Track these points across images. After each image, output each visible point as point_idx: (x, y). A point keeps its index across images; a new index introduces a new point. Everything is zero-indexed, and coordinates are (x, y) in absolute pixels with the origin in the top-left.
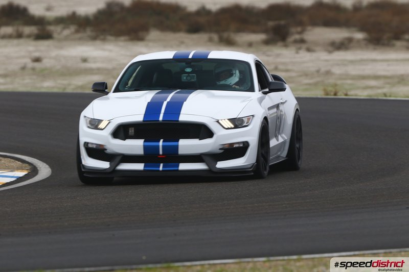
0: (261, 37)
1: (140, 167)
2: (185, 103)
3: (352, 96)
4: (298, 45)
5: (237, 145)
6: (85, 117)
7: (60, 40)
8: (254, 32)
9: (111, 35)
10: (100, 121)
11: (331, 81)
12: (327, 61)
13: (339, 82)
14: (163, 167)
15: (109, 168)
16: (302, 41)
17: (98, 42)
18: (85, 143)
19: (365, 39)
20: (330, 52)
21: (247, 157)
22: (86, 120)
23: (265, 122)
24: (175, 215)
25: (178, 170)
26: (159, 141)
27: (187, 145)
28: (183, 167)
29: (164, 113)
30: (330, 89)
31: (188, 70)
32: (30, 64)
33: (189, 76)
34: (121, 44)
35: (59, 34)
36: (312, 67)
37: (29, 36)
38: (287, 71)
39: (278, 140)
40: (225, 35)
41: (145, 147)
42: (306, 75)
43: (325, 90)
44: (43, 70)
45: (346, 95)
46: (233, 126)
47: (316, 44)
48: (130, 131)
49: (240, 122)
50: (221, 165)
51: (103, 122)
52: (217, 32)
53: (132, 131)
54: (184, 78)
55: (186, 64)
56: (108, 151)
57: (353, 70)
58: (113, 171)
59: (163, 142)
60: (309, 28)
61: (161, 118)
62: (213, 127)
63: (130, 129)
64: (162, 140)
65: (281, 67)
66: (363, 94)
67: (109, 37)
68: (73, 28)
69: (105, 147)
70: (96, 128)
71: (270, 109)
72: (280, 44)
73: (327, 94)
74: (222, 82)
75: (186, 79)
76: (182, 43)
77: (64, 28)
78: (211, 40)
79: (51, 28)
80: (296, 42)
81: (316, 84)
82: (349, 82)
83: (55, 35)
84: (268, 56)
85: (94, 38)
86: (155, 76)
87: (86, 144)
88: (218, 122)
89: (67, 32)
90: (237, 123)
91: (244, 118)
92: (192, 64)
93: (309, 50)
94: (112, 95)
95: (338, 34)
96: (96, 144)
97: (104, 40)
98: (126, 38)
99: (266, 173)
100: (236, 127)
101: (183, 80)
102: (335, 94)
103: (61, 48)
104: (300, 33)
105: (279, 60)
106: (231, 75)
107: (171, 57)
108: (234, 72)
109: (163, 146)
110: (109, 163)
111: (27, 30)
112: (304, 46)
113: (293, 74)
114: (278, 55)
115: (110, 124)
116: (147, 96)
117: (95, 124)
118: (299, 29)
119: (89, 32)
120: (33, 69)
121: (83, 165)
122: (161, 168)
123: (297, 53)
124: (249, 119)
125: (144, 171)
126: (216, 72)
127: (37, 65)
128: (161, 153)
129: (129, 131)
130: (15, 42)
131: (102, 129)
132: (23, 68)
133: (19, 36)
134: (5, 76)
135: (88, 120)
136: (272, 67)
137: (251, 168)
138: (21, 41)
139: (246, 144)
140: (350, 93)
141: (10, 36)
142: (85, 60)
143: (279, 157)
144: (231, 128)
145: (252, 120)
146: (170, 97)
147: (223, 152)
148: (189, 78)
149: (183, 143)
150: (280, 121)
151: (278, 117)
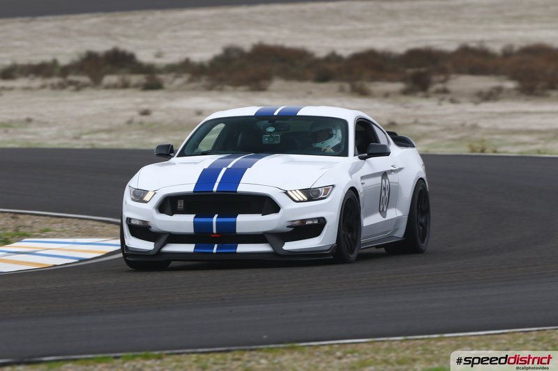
0: (399, 86)
1: (189, 248)
4: (441, 96)
5: (310, 222)
6: (130, 187)
7: (171, 90)
8: (391, 80)
9: (230, 84)
10: (146, 192)
11: (478, 136)
12: (473, 113)
13: (487, 137)
14: (217, 249)
15: (154, 249)
16: (445, 91)
17: (214, 93)
18: (127, 218)
19: (516, 89)
20: (477, 103)
21: (323, 237)
22: (131, 190)
23: (353, 194)
25: (235, 253)
26: (213, 217)
27: (246, 222)
28: (242, 248)
29: (220, 182)
30: (477, 145)
31: (271, 129)
32: (138, 118)
33: (272, 137)
34: (241, 94)
35: (170, 83)
36: (456, 120)
37: (136, 86)
38: (428, 124)
39: (384, 216)
40: (358, 84)
41: (196, 224)
42: (449, 129)
43: (470, 146)
44: (152, 124)
45: (495, 152)
46: (306, 198)
47: (461, 94)
48: (179, 205)
49: (315, 193)
50: (289, 246)
51: (149, 192)
52: (348, 80)
53: (181, 204)
54: (266, 139)
55: (269, 122)
56: (153, 229)
57: (503, 124)
58: (158, 253)
59: (218, 217)
60: (453, 76)
61: (215, 189)
62: (280, 199)
63: (179, 201)
64: (216, 216)
65: (422, 120)
66: (514, 151)
68: (186, 77)
69: (150, 224)
70: (141, 200)
72: (421, 94)
73: (473, 151)
74: (319, 145)
75: (268, 140)
76: (310, 93)
77: (176, 77)
78: (342, 90)
79: (161, 77)
80: (438, 92)
81: (461, 140)
82: (498, 137)
83: (166, 85)
85: (210, 88)
86: (240, 137)
87: (129, 220)
88: (286, 193)
89: (179, 81)
90: (311, 195)
91: (320, 189)
92: (277, 122)
93: (453, 101)
94: (175, 159)
95: (485, 83)
96: (139, 220)
97: (221, 90)
100: (310, 199)
101: (264, 142)
102: (482, 151)
103: (172, 99)
104: (443, 82)
105: (419, 112)
106: (331, 136)
108: (334, 133)
109: (217, 222)
110: (153, 243)
111: (136, 79)
112: (448, 97)
113: (435, 128)
114: (419, 107)
115: (155, 195)
116: (207, 161)
117: (139, 196)
118: (442, 77)
119: (204, 81)
120: (141, 123)
121: (127, 247)
122: (215, 250)
123: (440, 104)
124: (327, 190)
125: (194, 253)
126: (313, 131)
127: (145, 118)
128: (215, 231)
129: (177, 204)
130: (121, 92)
131: (146, 202)
132: (130, 122)
133: (125, 86)
134: (108, 131)
135: (133, 190)
136: (411, 120)
137: (328, 250)
138: (128, 91)
139: (321, 220)
140: (499, 150)
141: (114, 87)
142: (199, 113)
143: (390, 237)
144: (304, 201)
145: (331, 191)
146: (233, 162)
147: (292, 231)
148: (271, 140)
149: (242, 219)
150: (387, 193)
151: (385, 189)
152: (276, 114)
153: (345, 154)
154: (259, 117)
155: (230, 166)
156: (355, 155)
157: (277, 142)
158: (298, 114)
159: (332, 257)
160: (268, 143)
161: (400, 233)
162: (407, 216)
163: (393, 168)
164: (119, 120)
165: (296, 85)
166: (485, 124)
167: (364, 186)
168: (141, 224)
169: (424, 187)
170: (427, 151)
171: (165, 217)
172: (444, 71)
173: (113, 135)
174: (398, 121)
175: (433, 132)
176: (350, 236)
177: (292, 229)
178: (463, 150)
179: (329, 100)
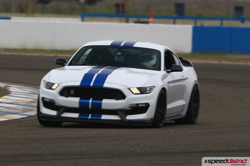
1: (76, 115)
2: (109, 75)
5: (141, 105)
6: (44, 80)
10: (53, 84)
14: (91, 117)
15: (57, 115)
21: (147, 114)
23: (163, 91)
25: (100, 119)
26: (89, 99)
27: (107, 103)
28: (104, 117)
29: (95, 81)
31: (119, 54)
41: (80, 103)
46: (139, 92)
48: (71, 92)
49: (144, 90)
50: (129, 117)
51: (55, 84)
53: (72, 92)
55: (118, 50)
56: (57, 104)
58: (58, 117)
59: (92, 100)
61: (92, 85)
62: (126, 92)
63: (72, 90)
64: (91, 99)
69: (55, 101)
70: (50, 88)
71: (169, 83)
75: (117, 59)
87: (43, 98)
88: (129, 89)
90: (143, 90)
91: (147, 88)
92: (123, 50)
94: (67, 67)
96: (49, 99)
100: (142, 93)
101: (115, 60)
106: (152, 59)
107: (110, 44)
108: (153, 57)
109: (92, 103)
110: (56, 112)
115: (59, 86)
116: (87, 69)
117: (50, 86)
121: (41, 112)
122: (90, 117)
124: (151, 89)
125: (78, 118)
126: (142, 56)
128: (90, 107)
131: (53, 89)
135: (46, 83)
137: (150, 121)
139: (147, 105)
143: (179, 115)
144: (138, 94)
145: (153, 89)
146: (101, 71)
147: (131, 109)
148: (119, 59)
149: (105, 101)
152: (122, 45)
153: (159, 69)
154: (113, 46)
155: (99, 73)
156: (164, 70)
157: (122, 61)
158: (134, 46)
159: (151, 125)
160: (117, 61)
161: (184, 113)
162: (188, 105)
163: (182, 78)
167: (169, 87)
168: (50, 101)
171: (63, 98)
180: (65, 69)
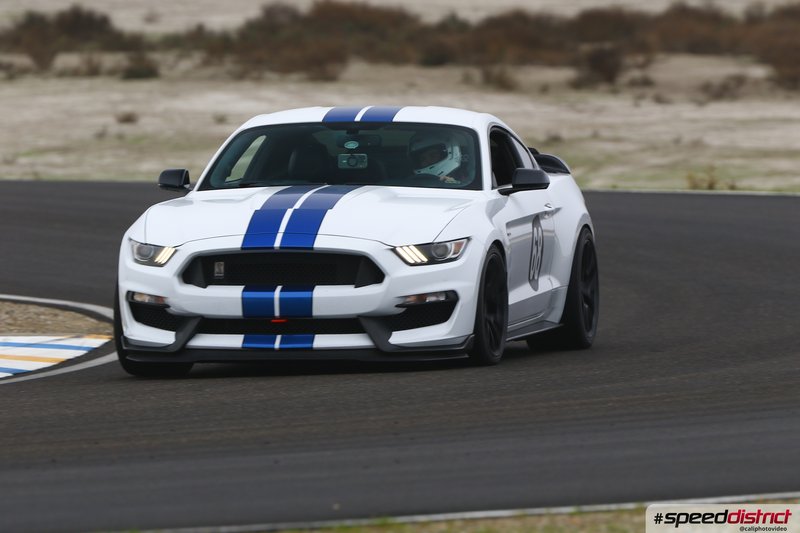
0: (566, 74)
1: (235, 341)
2: (330, 212)
3: (744, 189)
4: (638, 91)
5: (432, 299)
6: (130, 239)
7: (173, 81)
8: (553, 64)
9: (274, 69)
10: (159, 249)
11: (702, 160)
12: (694, 121)
13: (718, 163)
14: (281, 343)
15: (175, 343)
16: (647, 83)
17: (247, 85)
18: (128, 292)
19: (769, 80)
20: (701, 104)
21: (453, 323)
22: (132, 246)
23: (497, 251)
24: (396, 423)
25: (311, 349)
26: (274, 290)
27: (329, 298)
28: (322, 341)
29: (285, 233)
30: (701, 176)
31: (352, 145)
32: (115, 128)
33: (354, 157)
34: (292, 87)
35: (171, 68)
36: (665, 133)
37: (112, 73)
38: (617, 140)
39: (535, 288)
40: (496, 70)
41: (245, 302)
42: (653, 148)
43: (691, 178)
44: (139, 140)
45: (733, 188)
46: (425, 260)
47: (674, 87)
48: (217, 270)
49: (440, 251)
50: (399, 338)
51: (164, 250)
52: (478, 63)
53: (219, 269)
54: (344, 162)
55: (348, 133)
56: (173, 310)
57: (746, 140)
58: (182, 350)
59: (282, 291)
60: (660, 56)
61: (277, 244)
62: (384, 260)
63: (216, 264)
64: (279, 288)
65: (605, 133)
66: (765, 187)
67: (269, 75)
68: (197, 57)
69: (168, 302)
70: (151, 262)
72: (604, 87)
73: (695, 187)
74: (425, 171)
75: (348, 163)
76: (412, 85)
77: (181, 57)
78: (467, 80)
79: (156, 57)
80: (633, 84)
81: (674, 167)
82: (738, 162)
83: (163, 71)
84: (580, 111)
85: (240, 77)
86: (293, 157)
87: (131, 295)
88: (394, 250)
89: (185, 65)
90: (434, 253)
91: (448, 244)
92: (361, 132)
94: (194, 195)
95: (716, 69)
96: (149, 295)
97: (259, 80)
98: (302, 75)
99: (498, 354)
100: (432, 261)
101: (341, 166)
102: (711, 187)
103: (175, 95)
104: (643, 66)
105: (600, 120)
106: (443, 156)
107: (320, 120)
108: (449, 150)
109: (282, 300)
110: (173, 333)
111: (109, 60)
112: (650, 92)
113: (629, 147)
114: (599, 111)
115: (177, 254)
116: (259, 197)
117: (148, 255)
118: (640, 59)
119: (230, 64)
120: (120, 137)
121: (125, 338)
122: (277, 345)
123: (637, 105)
124: (459, 246)
125: (243, 350)
126: (414, 149)
127: (127, 129)
128: (277, 313)
129: (213, 270)
130: (85, 83)
131: (161, 265)
132: (101, 136)
133: (93, 72)
134: (64, 150)
135: (136, 247)
136: (588, 133)
137: (462, 344)
138: (98, 82)
139: (452, 296)
140: (739, 184)
141: (74, 73)
142: (221, 119)
143: (542, 322)
144: (422, 264)
145: (465, 248)
146: (302, 199)
147: (404, 312)
148: (353, 162)
149: (321, 293)
150: (540, 249)
151: (537, 242)
152: (358, 118)
153: (478, 186)
154: (330, 124)
155: (297, 206)
156: (493, 188)
157: (362, 167)
158: (394, 120)
159: (467, 356)
160: (348, 167)
161: (556, 316)
162: (566, 288)
163: (547, 209)
164: (83, 132)
165: (388, 72)
166: (714, 140)
167: (511, 237)
168: (153, 301)
169: (590, 240)
170: (614, 187)
171: (192, 291)
172: (644, 48)
173: (72, 157)
174: (565, 134)
175: (624, 153)
176: (492, 320)
177: (403, 310)
178: (678, 184)
179: (445, 98)
180: (191, 202)
